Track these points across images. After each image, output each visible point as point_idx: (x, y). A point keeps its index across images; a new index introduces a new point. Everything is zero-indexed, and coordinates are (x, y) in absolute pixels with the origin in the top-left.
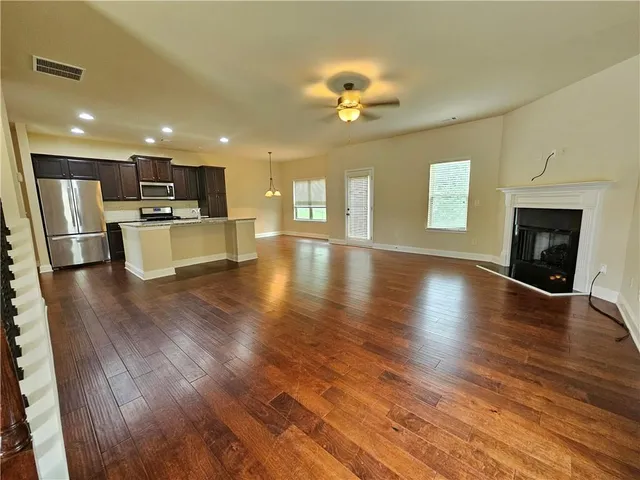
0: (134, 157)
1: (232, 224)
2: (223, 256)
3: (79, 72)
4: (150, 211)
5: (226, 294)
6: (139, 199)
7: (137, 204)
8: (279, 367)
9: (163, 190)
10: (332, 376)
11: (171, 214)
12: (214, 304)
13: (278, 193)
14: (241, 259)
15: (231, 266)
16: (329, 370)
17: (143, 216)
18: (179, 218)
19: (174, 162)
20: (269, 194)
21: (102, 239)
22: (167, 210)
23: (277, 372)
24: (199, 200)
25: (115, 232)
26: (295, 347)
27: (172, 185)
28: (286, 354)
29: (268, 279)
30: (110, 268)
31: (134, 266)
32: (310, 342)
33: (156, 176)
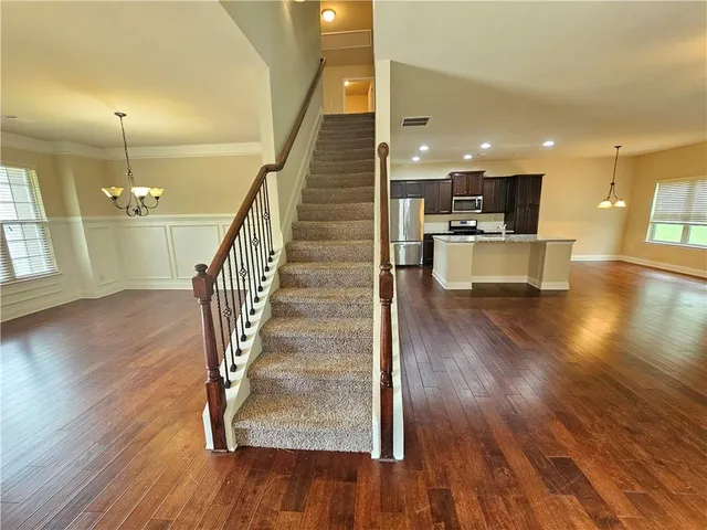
0: (451, 174)
1: (541, 245)
2: (524, 279)
3: (427, 119)
4: (458, 224)
5: (519, 324)
6: (450, 213)
7: (449, 217)
8: (569, 429)
9: (472, 204)
10: (653, 483)
11: (475, 227)
12: (506, 331)
13: (621, 204)
14: (545, 286)
15: (531, 293)
16: (648, 472)
17: (451, 228)
18: (482, 233)
19: (486, 175)
20: (606, 204)
21: (420, 246)
22: (472, 223)
23: (566, 434)
24: (506, 213)
25: (429, 242)
26: (598, 420)
27: (481, 198)
28: (583, 420)
29: (578, 320)
30: (421, 271)
31: (440, 274)
32: (625, 424)
33: (468, 191)
